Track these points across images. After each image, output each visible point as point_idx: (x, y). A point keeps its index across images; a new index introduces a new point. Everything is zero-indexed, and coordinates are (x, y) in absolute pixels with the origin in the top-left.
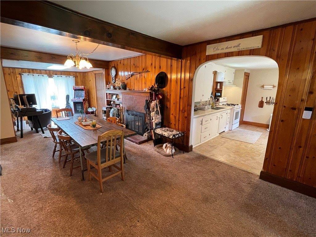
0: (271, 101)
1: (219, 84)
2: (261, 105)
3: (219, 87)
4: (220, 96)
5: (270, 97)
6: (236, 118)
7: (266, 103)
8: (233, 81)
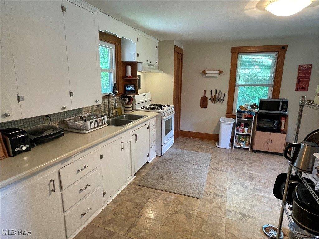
0: (218, 96)
1: (129, 67)
2: (204, 103)
3: (130, 74)
4: (135, 92)
5: (216, 90)
6: (167, 131)
7: (210, 99)
8: (157, 63)
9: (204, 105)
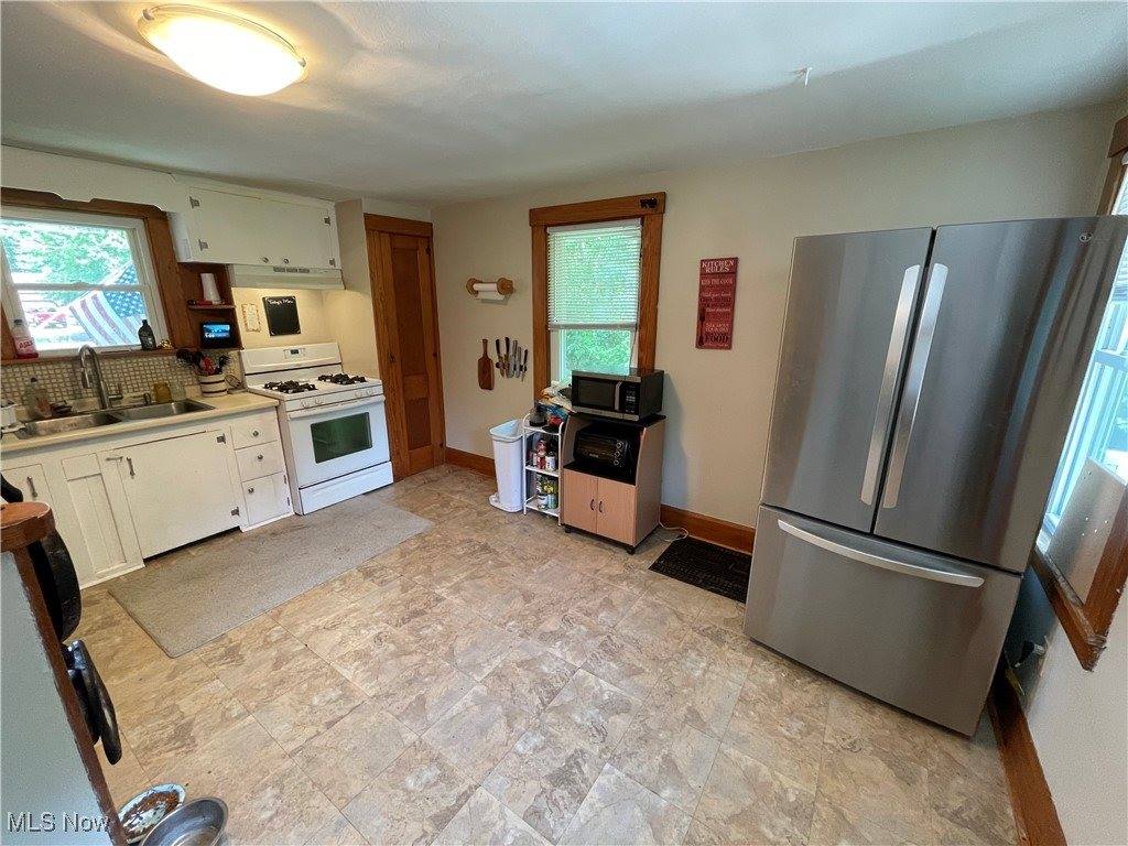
0: (514, 357)
2: (485, 376)
4: (233, 343)
5: (507, 339)
7: (497, 366)
8: (332, 262)
9: (486, 382)
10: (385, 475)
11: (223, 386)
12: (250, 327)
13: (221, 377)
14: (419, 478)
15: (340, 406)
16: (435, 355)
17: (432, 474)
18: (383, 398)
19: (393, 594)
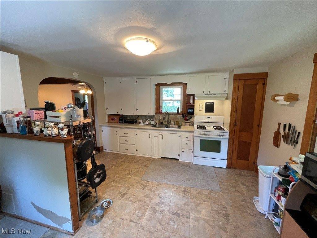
0: (291, 134)
2: (276, 140)
4: (193, 113)
5: (290, 125)
7: (283, 137)
8: (225, 91)
9: (276, 143)
10: (223, 164)
11: (189, 124)
12: (200, 110)
13: (189, 121)
14: (237, 171)
15: (211, 136)
16: (259, 126)
17: (244, 172)
18: (228, 137)
19: (181, 203)
